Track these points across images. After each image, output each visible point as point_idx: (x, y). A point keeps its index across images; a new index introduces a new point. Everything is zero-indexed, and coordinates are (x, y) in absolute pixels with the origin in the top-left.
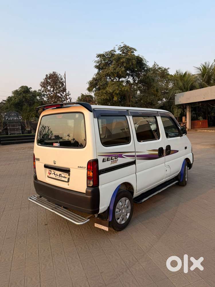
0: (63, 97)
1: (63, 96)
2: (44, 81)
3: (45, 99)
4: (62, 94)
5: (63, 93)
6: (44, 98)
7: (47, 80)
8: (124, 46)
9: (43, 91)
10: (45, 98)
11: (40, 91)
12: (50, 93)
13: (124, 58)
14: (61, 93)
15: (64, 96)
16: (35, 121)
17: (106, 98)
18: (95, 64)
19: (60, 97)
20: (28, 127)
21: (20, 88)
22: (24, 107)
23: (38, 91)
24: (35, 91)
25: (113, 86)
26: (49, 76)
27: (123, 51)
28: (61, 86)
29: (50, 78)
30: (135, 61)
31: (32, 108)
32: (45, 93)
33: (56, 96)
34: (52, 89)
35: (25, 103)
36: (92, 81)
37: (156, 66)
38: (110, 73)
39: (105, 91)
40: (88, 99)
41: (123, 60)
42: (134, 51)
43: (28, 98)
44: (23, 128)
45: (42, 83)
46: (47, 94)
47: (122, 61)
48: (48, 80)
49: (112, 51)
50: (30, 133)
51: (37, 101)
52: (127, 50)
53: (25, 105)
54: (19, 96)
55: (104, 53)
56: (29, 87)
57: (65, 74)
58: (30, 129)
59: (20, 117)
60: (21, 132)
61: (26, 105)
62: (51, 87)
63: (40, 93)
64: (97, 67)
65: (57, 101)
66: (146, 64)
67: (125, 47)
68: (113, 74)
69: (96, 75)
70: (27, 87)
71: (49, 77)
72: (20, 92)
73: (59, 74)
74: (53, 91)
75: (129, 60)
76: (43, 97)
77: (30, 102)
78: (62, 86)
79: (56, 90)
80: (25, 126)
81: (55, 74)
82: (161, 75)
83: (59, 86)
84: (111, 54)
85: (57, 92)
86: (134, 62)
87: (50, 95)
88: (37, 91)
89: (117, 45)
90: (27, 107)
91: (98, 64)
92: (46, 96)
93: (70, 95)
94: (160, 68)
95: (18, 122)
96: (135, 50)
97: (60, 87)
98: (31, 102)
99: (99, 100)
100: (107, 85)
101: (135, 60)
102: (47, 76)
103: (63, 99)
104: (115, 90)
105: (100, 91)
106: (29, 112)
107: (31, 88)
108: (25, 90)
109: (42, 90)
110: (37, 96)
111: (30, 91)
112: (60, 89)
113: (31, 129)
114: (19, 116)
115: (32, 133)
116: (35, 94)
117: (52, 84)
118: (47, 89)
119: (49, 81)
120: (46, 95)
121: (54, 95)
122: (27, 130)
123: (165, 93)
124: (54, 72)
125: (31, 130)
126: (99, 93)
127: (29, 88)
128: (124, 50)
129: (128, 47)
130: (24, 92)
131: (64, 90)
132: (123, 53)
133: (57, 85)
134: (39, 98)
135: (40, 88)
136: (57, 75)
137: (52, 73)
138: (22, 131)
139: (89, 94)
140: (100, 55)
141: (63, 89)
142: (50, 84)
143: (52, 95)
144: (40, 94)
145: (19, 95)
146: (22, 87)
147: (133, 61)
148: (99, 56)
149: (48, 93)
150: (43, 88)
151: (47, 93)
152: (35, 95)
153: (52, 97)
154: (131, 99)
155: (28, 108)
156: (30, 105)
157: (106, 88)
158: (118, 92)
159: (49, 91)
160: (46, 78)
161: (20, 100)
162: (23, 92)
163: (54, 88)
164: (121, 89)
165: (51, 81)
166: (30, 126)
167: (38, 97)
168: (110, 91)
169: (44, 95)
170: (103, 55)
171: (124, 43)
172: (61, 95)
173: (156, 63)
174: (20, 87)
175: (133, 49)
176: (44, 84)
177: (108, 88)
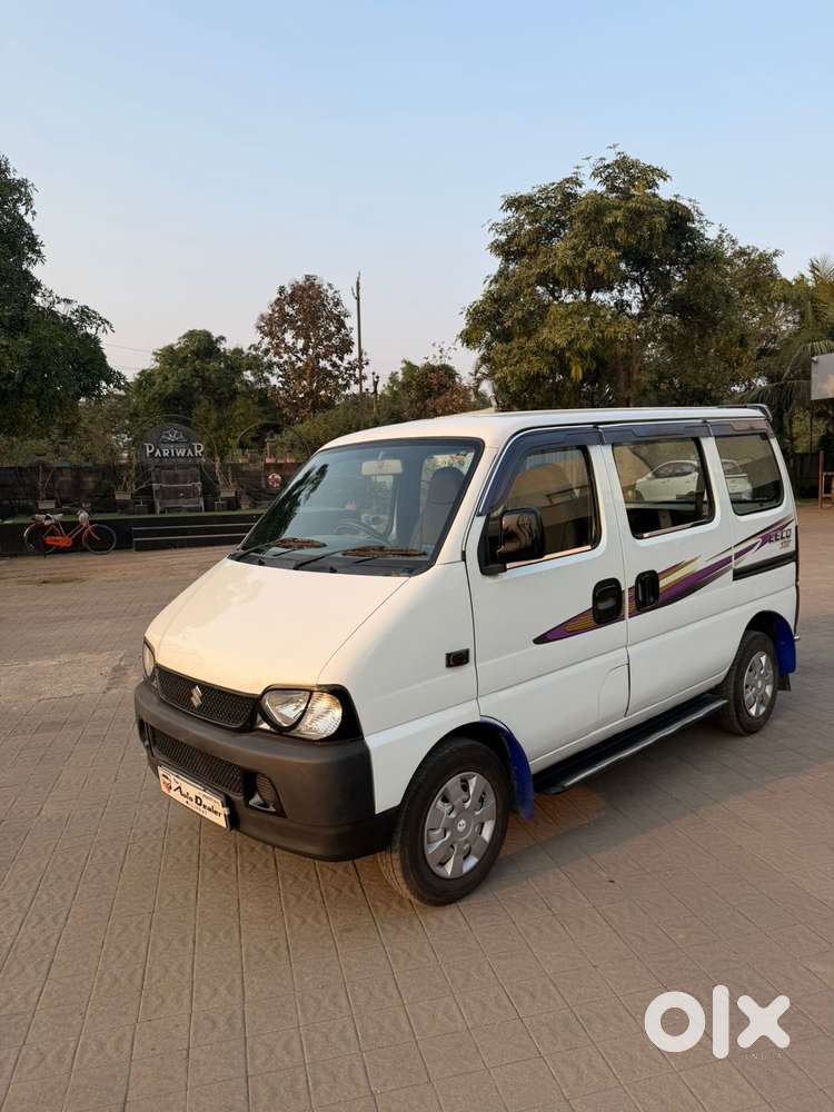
0: (341, 373)
1: (342, 369)
2: (270, 312)
3: (274, 381)
4: (339, 362)
5: (341, 359)
6: (269, 376)
7: (282, 309)
8: (616, 161)
9: (266, 352)
10: (275, 377)
11: (256, 349)
12: (294, 358)
13: (619, 208)
14: (334, 358)
15: (345, 368)
16: (251, 461)
17: (536, 369)
18: (492, 237)
19: (329, 374)
20: (227, 485)
21: (184, 337)
22: (198, 411)
23: (250, 348)
24: (238, 351)
25: (570, 321)
26: (290, 292)
27: (609, 181)
28: (333, 329)
29: (293, 298)
30: (662, 219)
31: (227, 413)
32: (276, 359)
33: (315, 372)
34: (300, 343)
35: (201, 397)
36: (482, 302)
37: (726, 245)
38: (556, 271)
39: (531, 344)
40: (435, 382)
41: (616, 218)
42: (660, 182)
43: (213, 376)
44: (210, 490)
45: (262, 317)
46: (282, 361)
47: (610, 220)
48: (286, 306)
49: (567, 180)
50: (234, 510)
51: (244, 388)
52: (629, 176)
53: (199, 402)
54: (180, 371)
55: (536, 190)
56: (215, 335)
57: (358, 284)
58: (233, 495)
59: (199, 447)
60: (202, 503)
61: (206, 402)
62: (296, 337)
63: (255, 358)
64: (497, 248)
65: (319, 388)
66: (702, 231)
67: (624, 164)
68: (570, 273)
69: (491, 282)
70: (207, 335)
71: (292, 295)
72: (182, 355)
73: (329, 285)
74: (305, 350)
75: (637, 216)
76: (266, 374)
77: (219, 391)
78: (339, 331)
79: (314, 348)
80: (217, 482)
81: (313, 285)
82: (746, 280)
83: (326, 330)
84: (565, 195)
85: (318, 356)
86: (660, 222)
87: (292, 364)
88: (246, 351)
89: (588, 159)
90: (209, 410)
91: (503, 238)
92: (276, 370)
93: (367, 364)
94: (742, 253)
95: (191, 465)
96: (664, 176)
97: (329, 337)
98: (223, 393)
99: (509, 379)
100: (542, 318)
101: (662, 215)
102: (282, 290)
103: (340, 381)
104: (578, 339)
105: (514, 344)
106: (216, 430)
107: (223, 338)
108: (203, 346)
109: (264, 347)
110: (247, 370)
111: (219, 350)
112: (330, 341)
113: (236, 493)
114: (195, 445)
115: (243, 507)
116: (237, 361)
117: (299, 323)
118: (283, 340)
119: (288, 309)
120: (279, 366)
121: (307, 364)
122: (223, 495)
123: (763, 352)
124: (308, 278)
125: (236, 497)
126: (510, 351)
127: (217, 340)
128: (616, 178)
129: (635, 164)
130: (197, 353)
131: (345, 346)
132: (612, 189)
133: (319, 328)
134: (252, 379)
135: (256, 338)
136: (320, 286)
137: (301, 280)
138: (205, 502)
139: (439, 363)
140: (516, 200)
141: (342, 341)
142: (292, 323)
143: (300, 364)
144: (255, 364)
145: (180, 366)
146: (191, 335)
147: (658, 219)
148: (515, 203)
149: (286, 357)
150: (267, 340)
151: (282, 358)
152: (237, 364)
153: (300, 375)
154: (635, 377)
155: (214, 416)
156: (220, 403)
157: (535, 330)
158: (588, 346)
159: (289, 349)
160: (279, 299)
161: (185, 383)
162: (192, 352)
163: (307, 338)
164: (602, 332)
165: (298, 311)
166: (236, 483)
167: (249, 373)
168: (558, 341)
169: (270, 366)
170: (530, 201)
171: (618, 150)
172: (334, 365)
173: (728, 232)
174: (181, 335)
175: (654, 170)
176: (272, 325)
177: (546, 330)
